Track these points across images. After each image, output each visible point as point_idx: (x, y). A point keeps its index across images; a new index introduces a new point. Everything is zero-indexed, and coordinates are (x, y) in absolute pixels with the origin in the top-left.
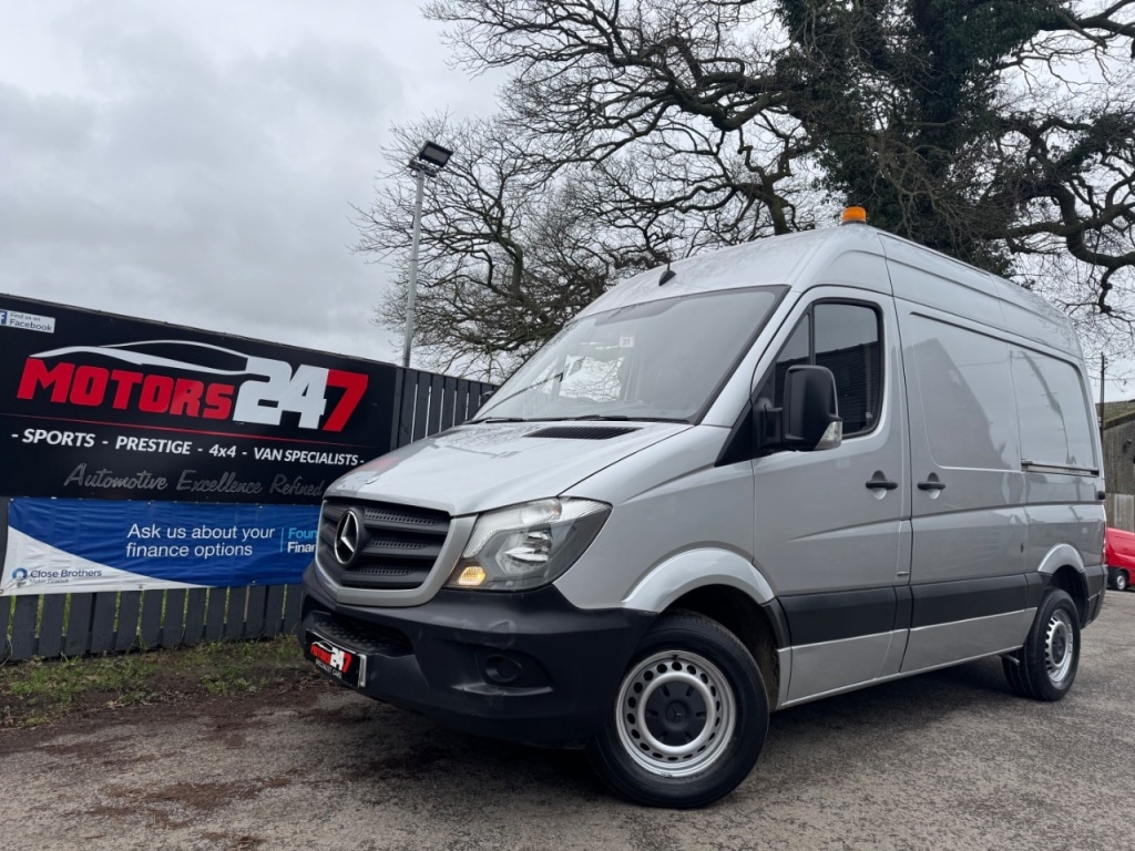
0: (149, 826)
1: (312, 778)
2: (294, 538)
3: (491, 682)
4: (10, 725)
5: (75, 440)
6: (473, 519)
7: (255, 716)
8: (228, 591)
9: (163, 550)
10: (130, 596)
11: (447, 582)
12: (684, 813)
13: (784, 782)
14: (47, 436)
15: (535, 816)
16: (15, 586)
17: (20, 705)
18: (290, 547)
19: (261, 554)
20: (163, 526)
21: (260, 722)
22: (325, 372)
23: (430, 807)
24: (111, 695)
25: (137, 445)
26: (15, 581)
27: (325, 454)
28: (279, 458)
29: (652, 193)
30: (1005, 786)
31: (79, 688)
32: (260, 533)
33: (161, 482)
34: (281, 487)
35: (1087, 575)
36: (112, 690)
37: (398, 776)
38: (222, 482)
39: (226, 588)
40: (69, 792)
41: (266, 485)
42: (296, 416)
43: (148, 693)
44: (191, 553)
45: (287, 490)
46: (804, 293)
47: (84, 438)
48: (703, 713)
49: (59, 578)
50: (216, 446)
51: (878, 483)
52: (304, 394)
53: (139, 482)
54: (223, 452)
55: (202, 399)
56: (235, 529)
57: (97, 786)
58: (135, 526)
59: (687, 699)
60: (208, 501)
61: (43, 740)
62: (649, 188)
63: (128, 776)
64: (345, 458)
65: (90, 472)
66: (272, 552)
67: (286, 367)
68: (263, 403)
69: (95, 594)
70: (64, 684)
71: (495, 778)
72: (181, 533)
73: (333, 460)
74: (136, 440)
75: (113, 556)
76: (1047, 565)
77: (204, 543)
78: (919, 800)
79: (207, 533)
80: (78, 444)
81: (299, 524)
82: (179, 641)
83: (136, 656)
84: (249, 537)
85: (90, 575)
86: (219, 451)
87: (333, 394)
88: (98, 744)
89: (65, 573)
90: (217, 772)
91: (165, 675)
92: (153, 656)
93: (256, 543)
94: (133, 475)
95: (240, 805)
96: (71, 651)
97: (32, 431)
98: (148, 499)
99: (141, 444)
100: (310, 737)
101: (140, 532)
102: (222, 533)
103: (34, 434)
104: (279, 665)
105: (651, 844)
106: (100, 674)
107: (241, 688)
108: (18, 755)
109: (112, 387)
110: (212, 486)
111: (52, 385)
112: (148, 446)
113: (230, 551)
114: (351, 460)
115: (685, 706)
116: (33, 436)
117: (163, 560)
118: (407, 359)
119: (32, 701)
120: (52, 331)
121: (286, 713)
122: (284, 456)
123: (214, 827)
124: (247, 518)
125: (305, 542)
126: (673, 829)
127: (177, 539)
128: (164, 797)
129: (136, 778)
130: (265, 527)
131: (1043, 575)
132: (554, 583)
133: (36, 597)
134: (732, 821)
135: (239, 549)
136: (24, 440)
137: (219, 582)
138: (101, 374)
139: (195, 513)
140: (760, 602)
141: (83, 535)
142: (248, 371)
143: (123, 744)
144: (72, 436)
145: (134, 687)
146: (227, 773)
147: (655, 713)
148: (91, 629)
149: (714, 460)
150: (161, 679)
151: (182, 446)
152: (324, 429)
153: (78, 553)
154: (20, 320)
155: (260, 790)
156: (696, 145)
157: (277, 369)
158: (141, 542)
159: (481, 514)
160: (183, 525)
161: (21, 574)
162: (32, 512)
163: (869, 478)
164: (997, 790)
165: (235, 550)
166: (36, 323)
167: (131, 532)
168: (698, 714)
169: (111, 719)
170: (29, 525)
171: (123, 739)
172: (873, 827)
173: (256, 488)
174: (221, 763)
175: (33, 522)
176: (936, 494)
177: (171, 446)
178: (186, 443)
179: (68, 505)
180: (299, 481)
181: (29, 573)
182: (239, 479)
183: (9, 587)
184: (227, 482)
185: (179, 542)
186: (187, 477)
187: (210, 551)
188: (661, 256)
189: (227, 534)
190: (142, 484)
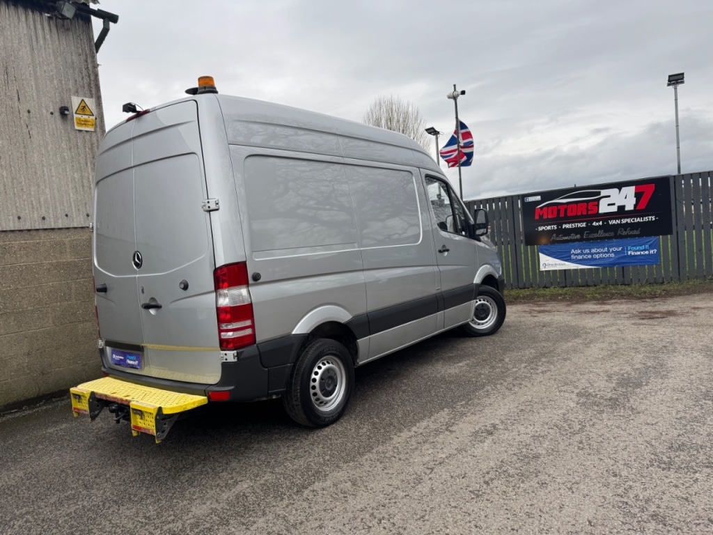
2: (630, 250)
8: (608, 268)
9: (583, 257)
10: (576, 271)
14: (544, 228)
17: (539, 296)
18: (629, 253)
19: (617, 257)
20: (581, 249)
22: (633, 188)
24: (561, 295)
25: (569, 226)
27: (639, 218)
28: (619, 222)
31: (555, 294)
32: (616, 249)
33: (578, 236)
34: (622, 233)
38: (599, 234)
41: (616, 233)
42: (624, 207)
43: (570, 295)
44: (592, 257)
45: (625, 233)
47: (554, 227)
49: (554, 266)
50: (595, 222)
52: (626, 198)
54: (597, 224)
55: (587, 208)
56: (606, 248)
58: (573, 250)
60: (595, 240)
64: (649, 218)
65: (557, 236)
66: (623, 255)
67: (616, 190)
68: (609, 205)
69: (565, 270)
70: (552, 293)
72: (587, 251)
73: (643, 220)
75: (568, 259)
77: (596, 254)
79: (596, 250)
80: (553, 229)
81: (632, 245)
83: (576, 287)
84: (612, 251)
85: (562, 265)
87: (638, 195)
89: (556, 265)
93: (616, 252)
94: (569, 235)
97: (540, 227)
98: (576, 242)
101: (575, 252)
102: (602, 250)
106: (562, 291)
109: (559, 210)
110: (596, 235)
111: (543, 214)
112: (572, 226)
114: (651, 219)
116: (541, 229)
117: (583, 260)
118: (679, 170)
120: (540, 199)
122: (621, 222)
124: (611, 244)
125: (636, 251)
130: (618, 247)
133: (550, 271)
135: (609, 255)
136: (539, 230)
137: (604, 266)
138: (555, 208)
139: (591, 244)
141: (559, 254)
142: (601, 195)
144: (550, 227)
148: (565, 279)
150: (577, 293)
152: (637, 208)
153: (558, 259)
154: (532, 199)
157: (613, 191)
158: (575, 255)
161: (544, 265)
162: (544, 249)
165: (607, 255)
166: (536, 198)
167: (572, 252)
173: (612, 234)
175: (545, 251)
177: (579, 225)
178: (584, 223)
179: (553, 246)
180: (629, 229)
181: (547, 265)
182: (605, 232)
183: (542, 268)
184: (601, 233)
185: (588, 254)
186: (587, 233)
187: (598, 256)
189: (604, 250)
190: (572, 237)
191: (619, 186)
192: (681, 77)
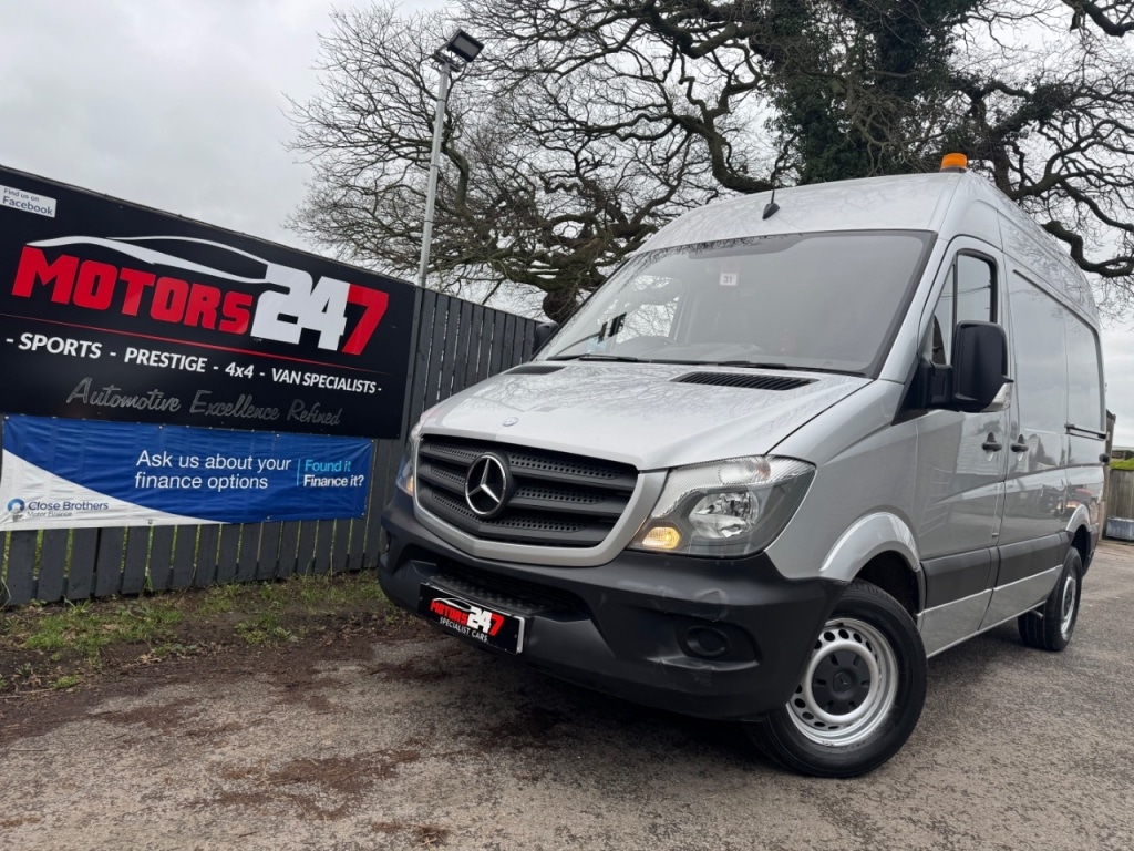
0: (301, 817)
1: (439, 749)
2: (310, 471)
3: (693, 654)
4: (40, 686)
5: (79, 350)
7: (319, 672)
8: (242, 527)
9: (175, 481)
10: (139, 532)
11: (630, 543)
14: (48, 343)
15: (709, 791)
16: (11, 520)
18: (306, 481)
19: (277, 488)
20: (175, 454)
21: (330, 680)
22: (346, 287)
23: (592, 782)
24: (140, 647)
25: (148, 359)
26: (10, 514)
27: (344, 380)
28: (298, 382)
29: (586, 115)
31: (102, 640)
32: (276, 464)
33: (173, 403)
34: (299, 414)
35: (1092, 534)
36: (141, 642)
38: (238, 406)
39: (240, 525)
40: (172, 773)
41: (284, 412)
42: (317, 335)
43: (183, 644)
45: (305, 417)
46: (950, 242)
47: (89, 347)
48: (867, 682)
49: (61, 511)
50: (233, 365)
51: (990, 445)
52: (325, 310)
53: (150, 402)
55: (219, 309)
56: (250, 459)
57: (201, 766)
58: (145, 452)
59: (853, 667)
60: (224, 426)
61: (91, 705)
63: (227, 751)
64: (363, 385)
65: (96, 387)
66: (287, 486)
67: (306, 278)
68: (282, 317)
69: (100, 530)
70: (85, 635)
72: (193, 462)
73: (351, 386)
74: (147, 353)
75: (120, 487)
76: (1072, 525)
77: (218, 473)
79: (221, 463)
80: (83, 354)
81: (316, 455)
82: (190, 582)
83: (150, 600)
84: (265, 469)
85: (96, 508)
86: (236, 370)
87: (353, 311)
88: (161, 709)
89: (68, 506)
90: (326, 743)
91: (192, 623)
93: (271, 475)
94: (143, 394)
96: (76, 594)
97: (31, 336)
98: (160, 423)
99: (153, 358)
100: (400, 698)
101: (151, 459)
102: (237, 463)
103: (32, 340)
104: (312, 611)
106: (120, 623)
107: (282, 639)
108: (74, 725)
109: (121, 288)
110: (228, 410)
111: (54, 280)
112: (160, 361)
113: (244, 483)
114: (369, 388)
115: (851, 674)
116: (31, 342)
117: (174, 492)
119: (55, 657)
120: (53, 215)
121: (351, 668)
122: (302, 379)
123: (377, 816)
124: (263, 447)
125: (321, 475)
126: (853, 803)
127: (189, 468)
128: (290, 777)
129: (240, 755)
130: (281, 457)
131: (1069, 533)
132: (765, 551)
133: (34, 533)
134: (898, 791)
135: (254, 482)
136: (21, 347)
137: (233, 518)
138: (108, 271)
139: (209, 440)
140: (914, 567)
141: (88, 461)
142: (268, 279)
144: (76, 344)
145: (164, 638)
146: (338, 745)
147: (822, 682)
148: (95, 570)
149: (891, 417)
150: (189, 628)
151: (197, 362)
152: (344, 351)
153: (82, 483)
154: (15, 199)
155: (394, 766)
157: (297, 278)
158: (151, 471)
159: (670, 470)
160: (196, 454)
161: (17, 506)
162: (29, 433)
163: (985, 442)
165: (250, 483)
166: (34, 203)
167: (141, 460)
170: (27, 448)
171: (187, 703)
173: (273, 413)
174: (323, 732)
175: (30, 445)
176: (1021, 456)
177: (185, 362)
178: (201, 360)
179: (69, 426)
180: (317, 408)
181: (27, 505)
182: (256, 403)
183: (5, 521)
184: (244, 406)
185: (191, 473)
186: (202, 398)
187: (224, 482)
188: (590, 184)
189: (242, 464)
190: (152, 405)
191: (317, 267)
192: (470, 51)
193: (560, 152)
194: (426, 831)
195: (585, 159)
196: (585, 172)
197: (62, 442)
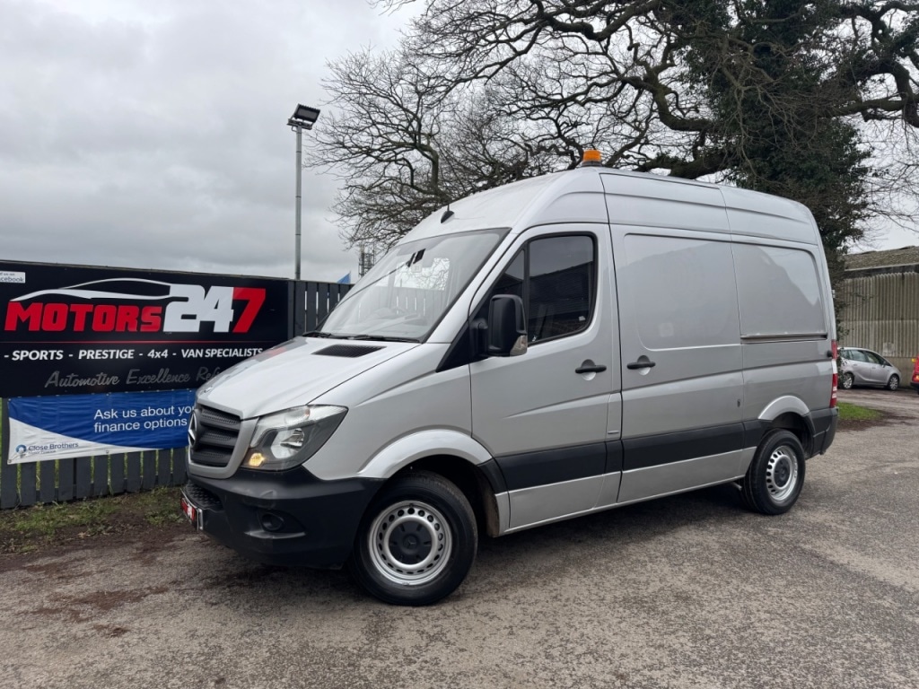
0: (64, 621)
1: (184, 587)
3: (267, 531)
4: (12, 552)
5: (49, 355)
6: (257, 420)
7: (172, 541)
8: (172, 450)
9: (121, 426)
10: (101, 459)
11: (242, 463)
12: (415, 609)
13: (506, 585)
14: (30, 355)
15: (312, 612)
17: (20, 538)
20: (119, 410)
21: (174, 546)
22: (231, 290)
23: (246, 607)
24: (83, 528)
25: (94, 356)
27: (236, 350)
28: (201, 355)
29: (560, 88)
30: (670, 587)
31: (62, 524)
33: (114, 380)
34: (205, 376)
35: (811, 418)
36: (84, 525)
37: (241, 585)
38: (159, 377)
39: (170, 449)
40: (27, 598)
41: (194, 376)
42: (212, 324)
43: (108, 525)
44: (142, 427)
45: (209, 377)
46: (522, 233)
47: (55, 354)
48: (429, 542)
49: (49, 450)
50: (153, 351)
51: (587, 368)
52: (216, 307)
53: (98, 381)
54: (158, 355)
55: (139, 319)
56: (172, 408)
57: (46, 594)
58: (99, 411)
59: (417, 533)
60: (151, 389)
61: (29, 561)
62: (558, 84)
63: (69, 587)
64: (252, 352)
65: (62, 376)
67: (200, 289)
68: (184, 317)
69: (75, 459)
70: (51, 522)
71: (304, 585)
72: (133, 413)
73: (243, 353)
74: (93, 352)
75: (86, 433)
76: (767, 413)
77: (151, 419)
78: (594, 597)
79: (152, 412)
80: (52, 358)
82: (141, 487)
83: (106, 500)
84: (184, 413)
85: (70, 446)
86: (155, 354)
87: (238, 306)
88: (61, 564)
89: (52, 447)
90: (126, 583)
91: (122, 512)
92: (119, 498)
94: (92, 376)
95: (128, 606)
96: (61, 498)
97: (18, 352)
98: (107, 392)
99: (97, 354)
100: (200, 557)
101: (104, 415)
102: (163, 411)
103: (19, 354)
105: (376, 631)
106: (78, 514)
107: (173, 521)
108: (9, 573)
109: (71, 316)
110: (152, 379)
111: (29, 319)
112: (102, 355)
113: (170, 423)
115: (417, 538)
116: (19, 355)
117: (122, 433)
118: (298, 273)
119: (29, 535)
120: (24, 281)
121: (194, 539)
122: (204, 354)
123: (103, 622)
124: (181, 399)
126: (399, 621)
127: (130, 417)
128: (84, 601)
129: (73, 589)
131: (763, 422)
132: (303, 465)
133: (34, 463)
134: (445, 614)
135: (177, 422)
136: (13, 359)
137: (164, 446)
138: (62, 308)
139: (142, 399)
140: (475, 463)
141: (63, 420)
142: (171, 295)
143: (77, 563)
144: (47, 353)
145: (99, 522)
146: (131, 584)
147: (395, 543)
148: (75, 482)
149: (435, 367)
150: (119, 516)
151: (127, 353)
152: (235, 331)
153: (60, 432)
155: (145, 596)
156: (587, 48)
157: (194, 291)
158: (104, 422)
159: (261, 417)
160: (133, 408)
161: (21, 449)
162: (24, 407)
163: (579, 366)
164: (662, 589)
165: (174, 423)
166: (12, 277)
167: (97, 416)
168: (426, 543)
169: (77, 545)
170: (24, 416)
171: (78, 560)
172: (543, 618)
173: (186, 378)
174: (132, 577)
175: (26, 414)
176: (646, 371)
177: (119, 354)
178: (130, 351)
179: (49, 401)
180: (218, 371)
181: (27, 448)
182: (172, 372)
183: (15, 458)
184: (164, 375)
185: (132, 420)
186: (133, 374)
187: (155, 424)
188: (570, 142)
189: (167, 412)
190: (100, 382)
191: (207, 281)
192: (312, 115)
193: (546, 120)
194: (118, 629)
195: (564, 123)
196: (565, 133)
197: (44, 410)
